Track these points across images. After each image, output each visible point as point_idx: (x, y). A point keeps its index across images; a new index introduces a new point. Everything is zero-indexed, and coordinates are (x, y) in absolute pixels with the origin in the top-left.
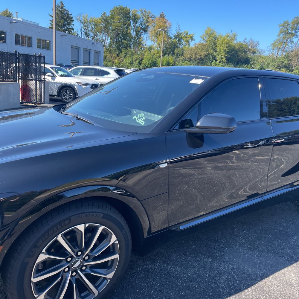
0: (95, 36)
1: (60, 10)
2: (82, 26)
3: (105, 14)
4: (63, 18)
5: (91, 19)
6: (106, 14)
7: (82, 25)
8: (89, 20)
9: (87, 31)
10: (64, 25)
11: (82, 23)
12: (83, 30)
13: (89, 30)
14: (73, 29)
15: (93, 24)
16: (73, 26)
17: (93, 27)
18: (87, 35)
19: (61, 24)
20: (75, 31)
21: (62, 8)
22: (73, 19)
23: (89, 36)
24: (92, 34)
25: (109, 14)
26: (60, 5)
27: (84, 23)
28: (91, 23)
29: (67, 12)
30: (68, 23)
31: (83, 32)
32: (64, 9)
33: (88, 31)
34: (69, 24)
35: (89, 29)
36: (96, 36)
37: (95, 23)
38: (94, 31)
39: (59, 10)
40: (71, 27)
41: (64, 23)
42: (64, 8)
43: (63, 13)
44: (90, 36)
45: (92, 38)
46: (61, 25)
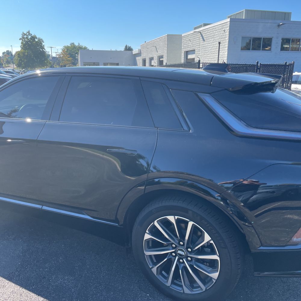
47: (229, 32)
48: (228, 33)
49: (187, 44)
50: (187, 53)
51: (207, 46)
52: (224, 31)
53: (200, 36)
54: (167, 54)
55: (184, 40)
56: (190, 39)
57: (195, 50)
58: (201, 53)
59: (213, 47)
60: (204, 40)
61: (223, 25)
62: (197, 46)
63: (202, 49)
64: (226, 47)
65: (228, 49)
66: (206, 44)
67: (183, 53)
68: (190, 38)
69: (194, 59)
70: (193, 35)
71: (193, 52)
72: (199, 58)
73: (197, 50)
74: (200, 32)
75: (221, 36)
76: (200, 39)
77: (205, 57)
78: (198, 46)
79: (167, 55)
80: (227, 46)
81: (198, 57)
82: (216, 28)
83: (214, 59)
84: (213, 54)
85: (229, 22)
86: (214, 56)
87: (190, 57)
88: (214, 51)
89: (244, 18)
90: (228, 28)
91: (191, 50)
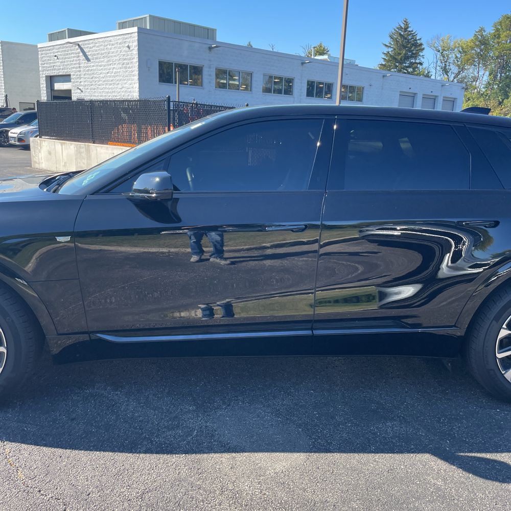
0: (460, 72)
1: (402, 33)
2: (438, 56)
3: (482, 30)
4: (405, 47)
5: (455, 43)
6: (485, 31)
7: (439, 54)
8: (452, 44)
9: (445, 64)
10: (407, 58)
11: (439, 51)
12: (439, 62)
13: (449, 63)
14: (421, 64)
15: (460, 52)
16: (422, 59)
17: (459, 56)
18: (445, 71)
19: (400, 57)
20: (424, 66)
21: (406, 30)
22: (423, 47)
23: (448, 72)
24: (454, 69)
25: (490, 30)
26: (403, 26)
27: (443, 52)
28: (456, 49)
29: (414, 36)
30: (413, 54)
31: (438, 68)
32: (410, 31)
33: (447, 64)
34: (415, 56)
35: (451, 61)
36: (463, 72)
37: (463, 49)
38: (459, 63)
39: (400, 34)
40: (418, 61)
41: (405, 54)
42: (409, 29)
43: (406, 39)
44: (449, 74)
45: (453, 75)
46: (401, 59)
47: (139, 49)
48: (135, 52)
49: (50, 63)
50: (51, 80)
51: (95, 70)
52: (129, 47)
53: (79, 50)
54: (4, 77)
55: (42, 54)
56: (56, 54)
57: (70, 75)
58: (85, 81)
59: (108, 73)
60: (88, 60)
61: (125, 37)
62: (74, 68)
63: (85, 75)
64: (134, 76)
65: (139, 79)
66: (93, 66)
67: (44, 79)
68: (57, 52)
69: (69, 91)
70: (63, 48)
71: (66, 78)
72: (80, 89)
73: (74, 75)
74: (79, 45)
75: (124, 55)
76: (79, 57)
77: (95, 89)
78: (76, 68)
79: (4, 80)
80: (137, 73)
81: (78, 88)
82: (110, 41)
83: (113, 94)
84: (110, 84)
85: (136, 34)
86: (111, 88)
87: (58, 86)
88: (112, 81)
90: (136, 43)
91: (60, 74)
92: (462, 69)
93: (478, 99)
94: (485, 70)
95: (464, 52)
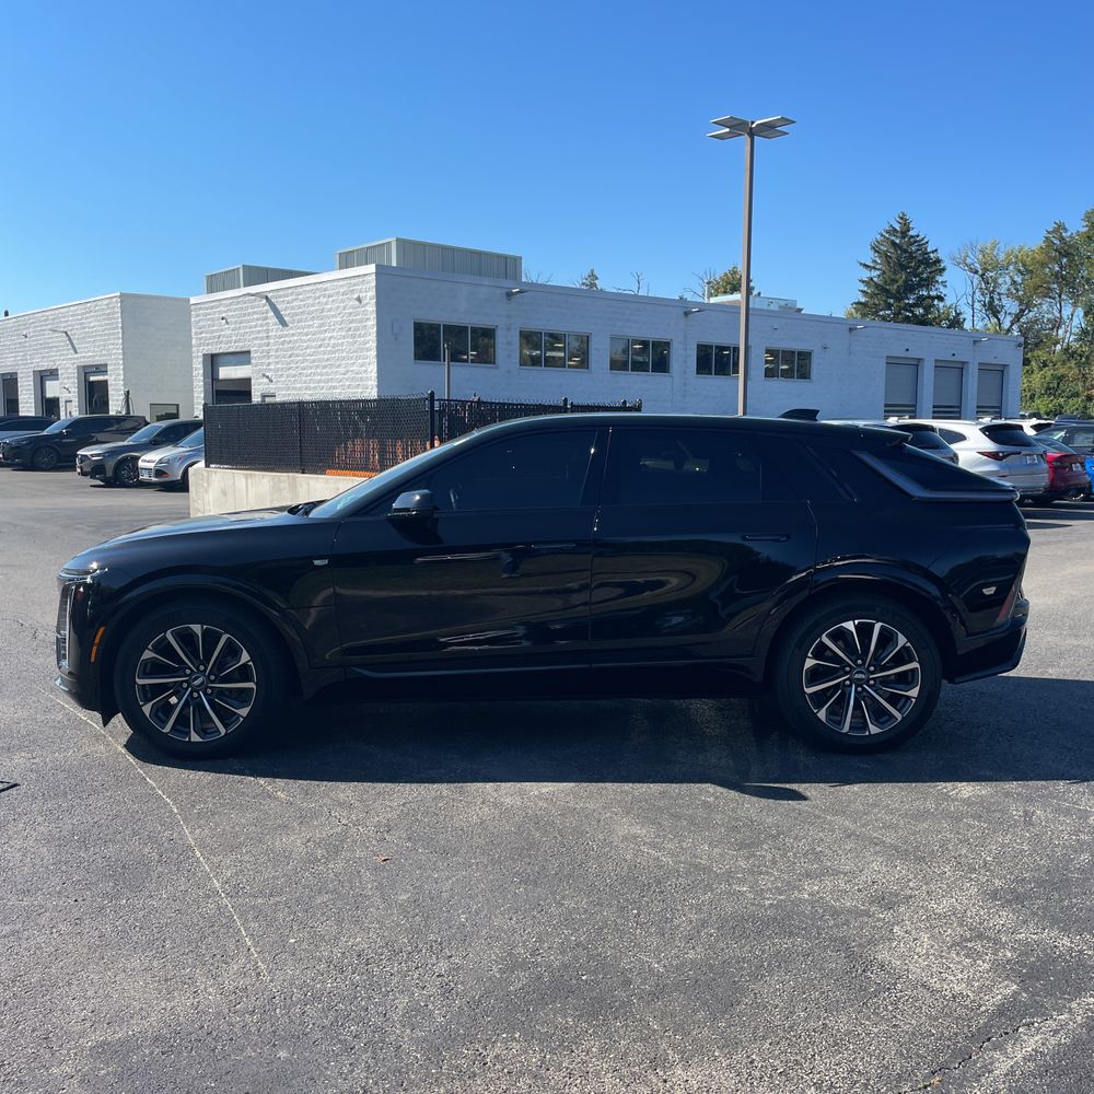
0: (1022, 311)
1: (898, 241)
2: (976, 282)
3: (1060, 227)
4: (903, 267)
5: (1008, 255)
6: (1066, 230)
7: (976, 279)
8: (1002, 257)
9: (991, 298)
10: (909, 288)
11: (976, 272)
12: (978, 294)
13: (999, 294)
14: (940, 298)
15: (1019, 271)
16: (942, 289)
17: (1018, 279)
18: (993, 309)
19: (895, 287)
20: (949, 301)
21: (904, 233)
22: (942, 265)
23: (999, 312)
24: (1011, 306)
25: (1076, 227)
26: (897, 227)
27: (986, 272)
28: (1011, 267)
29: (921, 245)
30: (921, 279)
31: (977, 305)
32: (912, 237)
33: (996, 296)
34: (928, 282)
35: (1003, 289)
36: (1030, 311)
37: (1024, 265)
38: (1021, 293)
39: (893, 243)
40: (933, 293)
41: (906, 282)
42: (911, 233)
43: (905, 251)
44: (1001, 316)
45: (1009, 318)
46: (898, 292)
47: (378, 304)
48: (371, 308)
49: (212, 332)
50: (213, 361)
51: (296, 341)
52: (359, 299)
53: (267, 307)
54: (123, 359)
55: (197, 316)
56: (223, 315)
57: (249, 352)
58: (277, 363)
59: (320, 346)
60: (284, 323)
61: (354, 281)
62: (256, 338)
63: (277, 350)
64: (368, 350)
65: (378, 356)
66: (293, 335)
67: (201, 359)
68: (226, 312)
69: (247, 381)
70: (238, 303)
71: (243, 356)
72: (267, 377)
73: (256, 352)
74: (267, 298)
75: (350, 314)
76: (266, 318)
77: (295, 376)
78: (262, 339)
79: (124, 363)
80: (374, 345)
81: (264, 375)
82: (326, 290)
83: (330, 384)
84: (325, 367)
85: (374, 276)
86: (327, 374)
87: (226, 372)
88: (327, 360)
89: (394, 264)
90: (373, 293)
91: (231, 350)
92: (1026, 305)
93: (1064, 363)
94: (1075, 305)
95: (1026, 271)
